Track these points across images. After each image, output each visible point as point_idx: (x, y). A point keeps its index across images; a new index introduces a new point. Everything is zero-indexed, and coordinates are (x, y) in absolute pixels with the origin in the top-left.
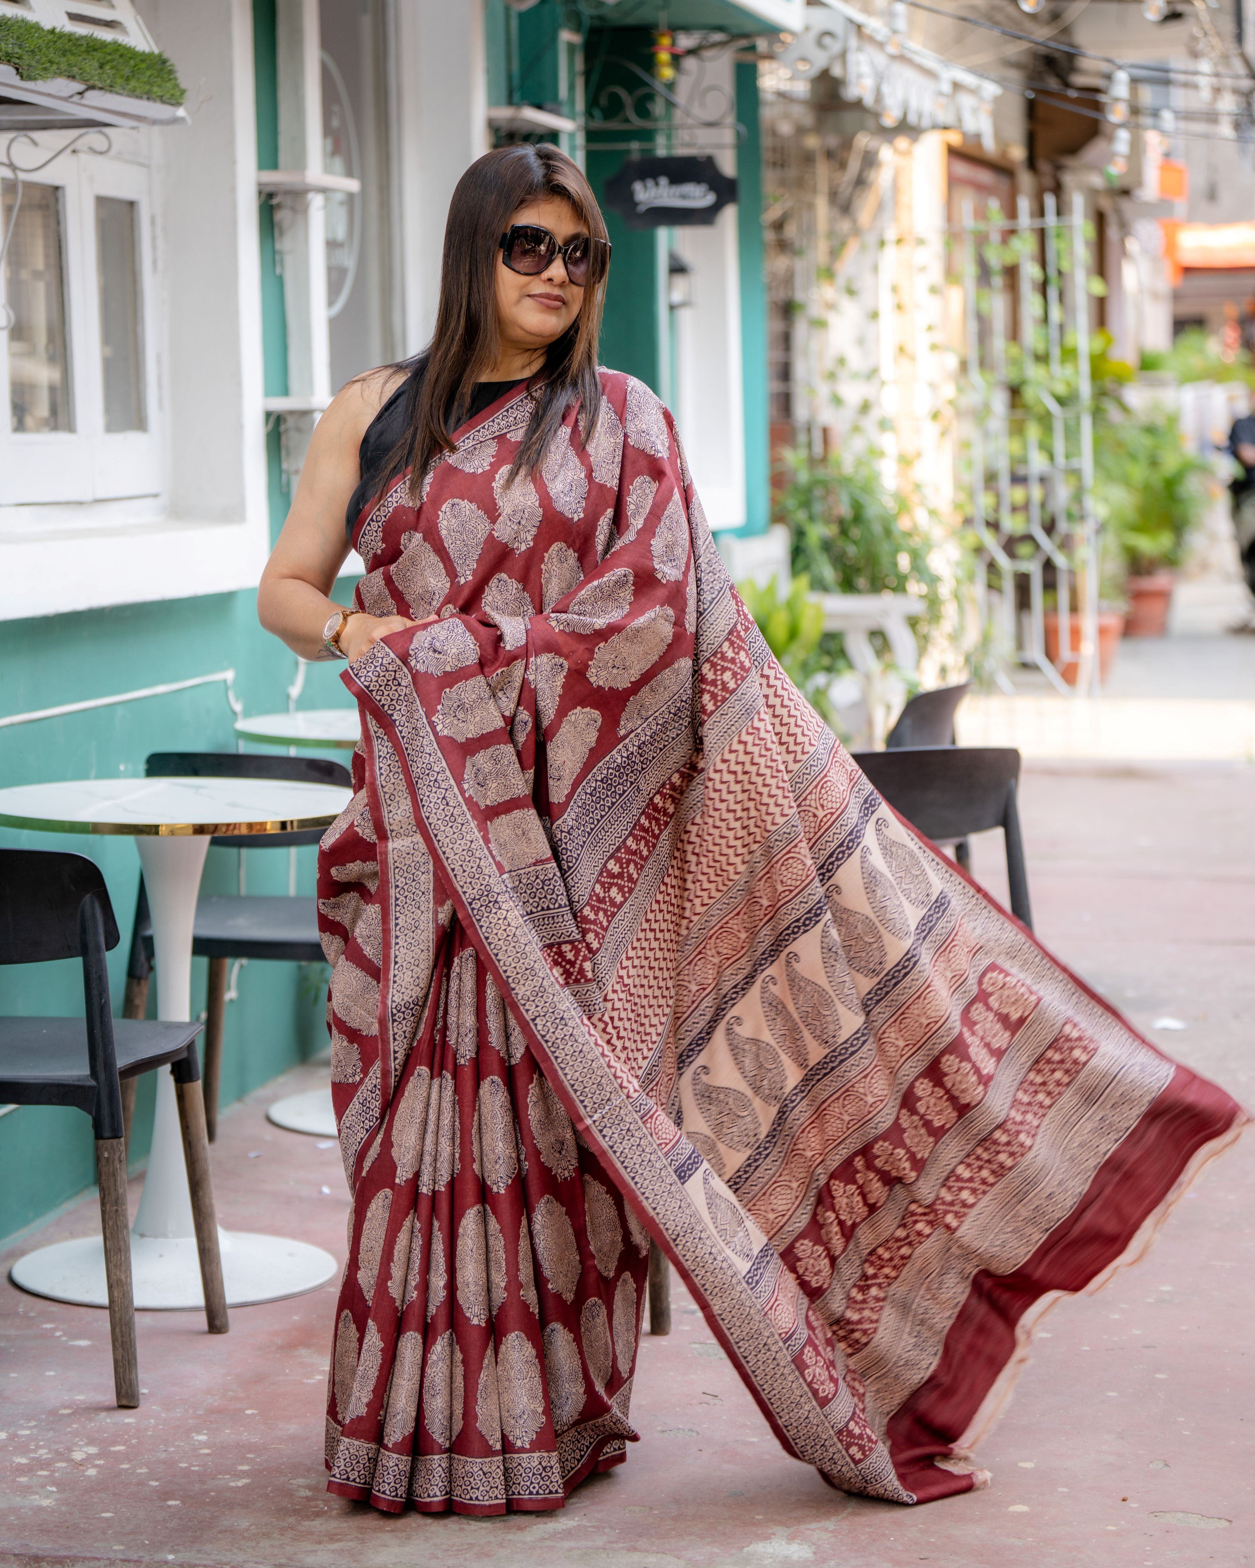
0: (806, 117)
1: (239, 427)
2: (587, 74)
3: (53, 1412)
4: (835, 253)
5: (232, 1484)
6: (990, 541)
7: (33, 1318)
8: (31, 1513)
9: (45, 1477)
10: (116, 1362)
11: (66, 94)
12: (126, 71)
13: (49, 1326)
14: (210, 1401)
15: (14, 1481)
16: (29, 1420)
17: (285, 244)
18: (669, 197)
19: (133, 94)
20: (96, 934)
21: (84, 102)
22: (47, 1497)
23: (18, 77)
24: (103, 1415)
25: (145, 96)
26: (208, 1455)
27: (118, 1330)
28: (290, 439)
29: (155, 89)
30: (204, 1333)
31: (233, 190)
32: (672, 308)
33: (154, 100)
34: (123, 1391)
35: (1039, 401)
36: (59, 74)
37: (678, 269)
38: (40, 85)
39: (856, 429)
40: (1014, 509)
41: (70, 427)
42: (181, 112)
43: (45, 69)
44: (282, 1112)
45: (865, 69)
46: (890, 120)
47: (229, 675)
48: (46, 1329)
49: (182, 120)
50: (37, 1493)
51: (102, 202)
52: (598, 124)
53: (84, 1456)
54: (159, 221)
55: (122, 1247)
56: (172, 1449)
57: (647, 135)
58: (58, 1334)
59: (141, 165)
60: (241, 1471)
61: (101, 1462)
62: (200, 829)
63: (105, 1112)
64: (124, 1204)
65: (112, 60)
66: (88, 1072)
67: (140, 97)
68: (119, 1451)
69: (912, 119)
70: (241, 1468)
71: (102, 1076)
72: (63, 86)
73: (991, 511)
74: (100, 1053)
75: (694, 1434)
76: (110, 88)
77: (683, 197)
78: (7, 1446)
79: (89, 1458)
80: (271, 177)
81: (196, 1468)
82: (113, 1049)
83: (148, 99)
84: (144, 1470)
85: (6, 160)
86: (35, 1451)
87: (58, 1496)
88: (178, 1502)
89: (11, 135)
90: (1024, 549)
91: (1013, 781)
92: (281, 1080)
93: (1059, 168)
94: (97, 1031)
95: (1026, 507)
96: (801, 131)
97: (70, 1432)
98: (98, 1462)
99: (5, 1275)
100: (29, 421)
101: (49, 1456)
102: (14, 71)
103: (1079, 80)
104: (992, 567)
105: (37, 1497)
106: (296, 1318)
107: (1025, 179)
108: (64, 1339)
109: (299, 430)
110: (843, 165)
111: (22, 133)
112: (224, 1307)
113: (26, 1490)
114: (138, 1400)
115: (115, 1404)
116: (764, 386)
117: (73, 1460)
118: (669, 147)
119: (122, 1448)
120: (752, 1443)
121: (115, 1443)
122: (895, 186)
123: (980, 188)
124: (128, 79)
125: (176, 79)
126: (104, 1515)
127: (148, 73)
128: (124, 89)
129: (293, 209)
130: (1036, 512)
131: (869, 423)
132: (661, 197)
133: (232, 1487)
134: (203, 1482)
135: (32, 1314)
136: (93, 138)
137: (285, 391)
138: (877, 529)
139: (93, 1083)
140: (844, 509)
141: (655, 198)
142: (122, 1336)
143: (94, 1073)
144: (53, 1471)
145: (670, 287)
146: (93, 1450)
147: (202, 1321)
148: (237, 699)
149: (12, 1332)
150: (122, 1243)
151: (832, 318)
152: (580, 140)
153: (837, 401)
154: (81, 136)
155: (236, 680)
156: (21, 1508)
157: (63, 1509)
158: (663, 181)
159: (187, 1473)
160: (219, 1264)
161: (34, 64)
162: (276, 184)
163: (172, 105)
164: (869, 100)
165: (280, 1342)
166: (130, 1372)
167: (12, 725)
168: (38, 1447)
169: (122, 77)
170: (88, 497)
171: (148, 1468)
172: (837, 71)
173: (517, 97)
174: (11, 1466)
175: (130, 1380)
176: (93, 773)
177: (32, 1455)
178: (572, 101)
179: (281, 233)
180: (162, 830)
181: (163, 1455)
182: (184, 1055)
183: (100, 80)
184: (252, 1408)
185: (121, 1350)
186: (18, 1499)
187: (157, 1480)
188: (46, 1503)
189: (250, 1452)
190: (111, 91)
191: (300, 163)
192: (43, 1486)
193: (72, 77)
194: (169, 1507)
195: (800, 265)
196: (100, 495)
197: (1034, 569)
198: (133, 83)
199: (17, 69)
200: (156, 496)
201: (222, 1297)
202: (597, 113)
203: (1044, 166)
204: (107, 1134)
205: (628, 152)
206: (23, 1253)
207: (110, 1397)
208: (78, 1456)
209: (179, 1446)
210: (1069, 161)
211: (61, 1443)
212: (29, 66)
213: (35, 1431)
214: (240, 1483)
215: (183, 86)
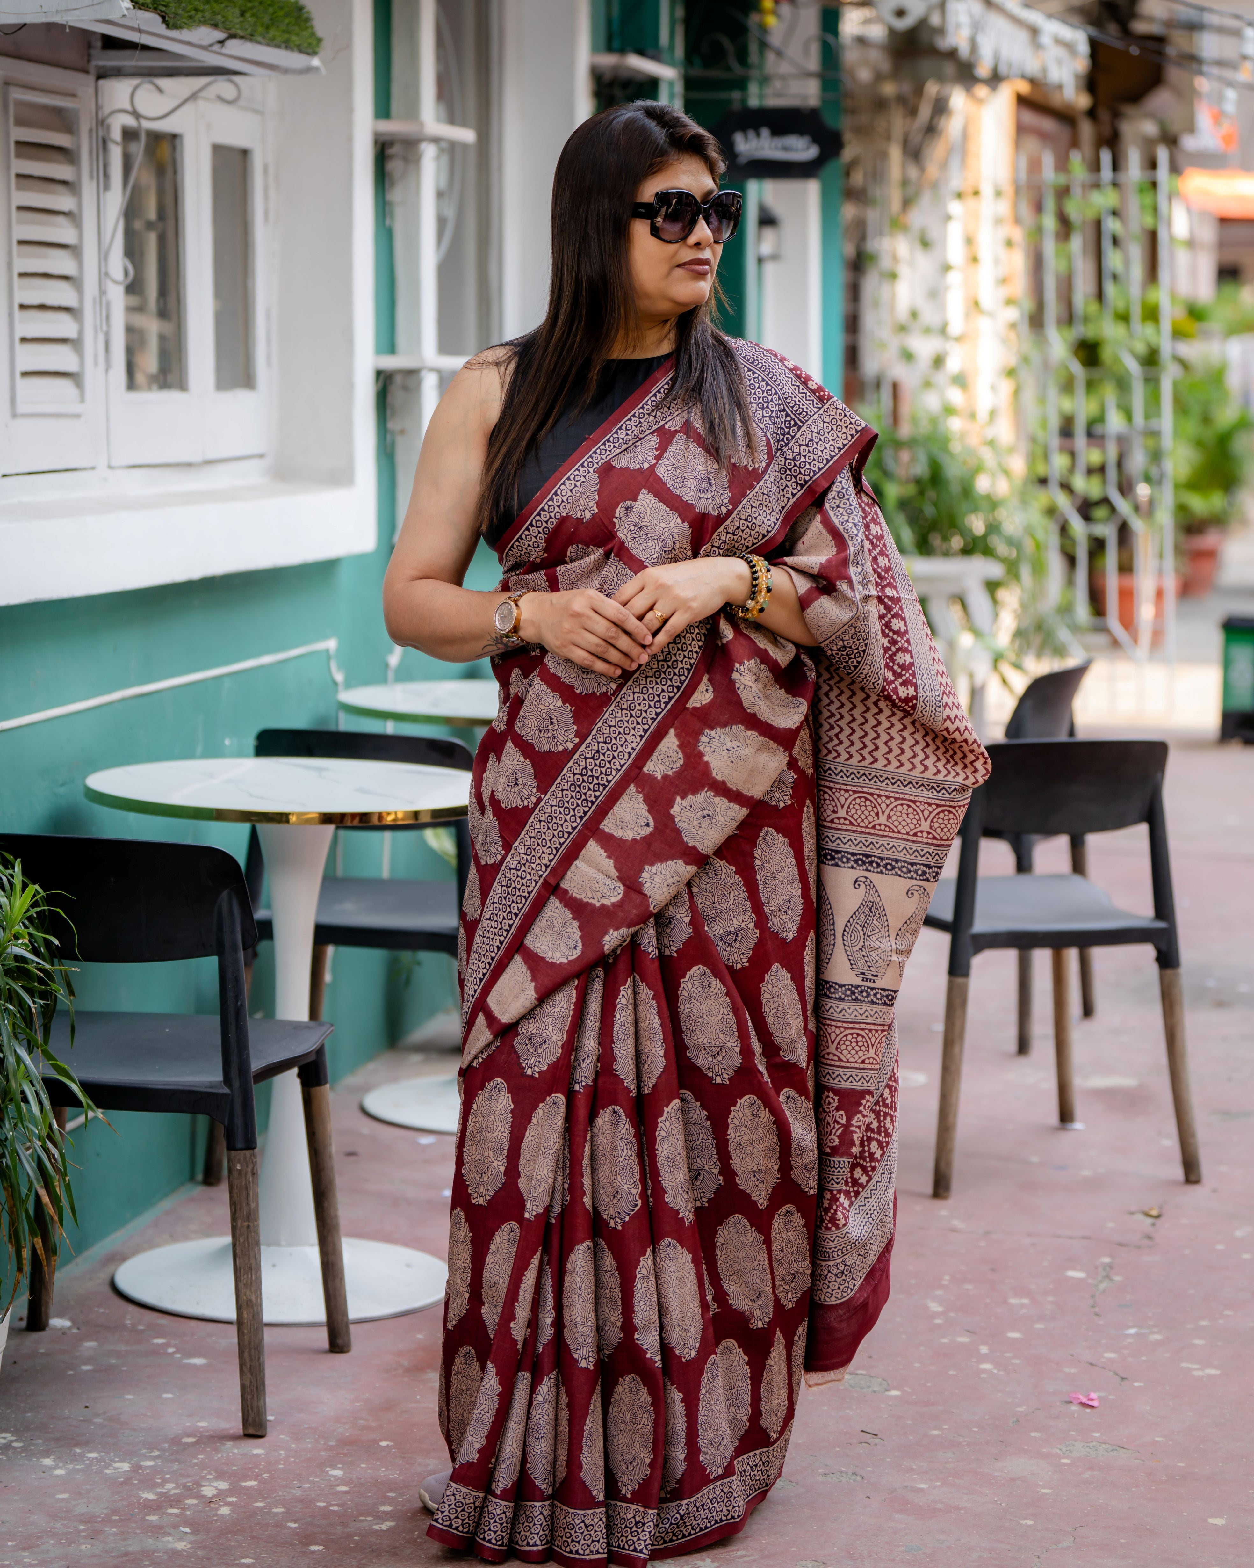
0: (885, 64)
1: (349, 386)
2: (688, 22)
3: (176, 1441)
4: (907, 203)
5: (376, 1527)
6: (1063, 501)
7: (142, 1331)
8: (165, 1557)
9: (176, 1515)
10: (243, 1388)
11: (205, 43)
12: (266, 19)
13: (160, 1341)
14: (340, 1430)
15: (143, 1520)
16: (151, 1448)
17: (396, 195)
18: (770, 148)
19: (272, 43)
20: (233, 932)
21: (224, 51)
22: (181, 1539)
23: (164, 26)
24: (229, 1444)
25: (283, 45)
26: (346, 1492)
27: (246, 1354)
28: (396, 396)
29: (294, 38)
30: (325, 1352)
31: (350, 139)
32: (760, 260)
33: (292, 50)
34: (250, 1419)
35: (1117, 360)
36: (204, 22)
37: (767, 220)
38: (185, 34)
39: (927, 384)
40: (1090, 471)
41: (182, 386)
42: (315, 62)
43: (191, 17)
44: (376, 1102)
45: (964, 19)
46: (983, 70)
47: (331, 644)
48: (157, 1344)
49: (316, 69)
50: (169, 1534)
51: (218, 150)
52: (697, 72)
53: (215, 1492)
54: (272, 171)
55: (253, 1265)
56: (307, 1486)
57: (741, 84)
58: (171, 1350)
59: (256, 111)
60: (384, 1512)
61: (233, 1499)
62: (327, 818)
63: (239, 1121)
64: (256, 1219)
65: (252, 8)
66: (220, 1078)
67: (278, 46)
68: (251, 1487)
69: (1003, 70)
70: (382, 1508)
71: (236, 1084)
72: (206, 34)
73: (1065, 472)
74: (234, 1059)
75: (859, 1478)
76: (250, 37)
77: (786, 149)
78: (131, 1478)
79: (221, 1494)
80: (388, 127)
81: (336, 1508)
82: (248, 1055)
83: (287, 48)
84: (279, 1510)
85: (128, 107)
86: (162, 1485)
87: (192, 1538)
88: (321, 1548)
89: (135, 81)
90: (1100, 513)
91: (1159, 775)
92: (371, 1066)
93: (1116, 115)
94: (232, 1035)
95: (1101, 470)
96: (879, 77)
97: (196, 1464)
98: (230, 1499)
99: (107, 1281)
100: (140, 378)
101: (178, 1491)
102: (160, 19)
103: (1140, 27)
104: (1064, 529)
105: (170, 1539)
106: (420, 1336)
107: (1086, 129)
108: (178, 1356)
109: (406, 388)
110: (913, 112)
111: (147, 79)
112: (347, 1323)
113: (158, 1530)
114: (266, 1428)
115: (241, 1432)
116: (838, 340)
117: (204, 1496)
118: (761, 96)
119: (254, 1483)
120: (922, 1490)
121: (245, 1478)
122: (965, 135)
123: (1043, 136)
124: (268, 28)
125: (312, 27)
126: (244, 1561)
127: (287, 21)
128: (264, 38)
129: (406, 160)
130: (1112, 473)
131: (941, 378)
132: (763, 149)
133: (377, 1531)
134: (345, 1525)
135: (141, 1327)
136: (222, 86)
137: (392, 349)
138: (955, 488)
139: (226, 1090)
140: (921, 469)
141: (757, 149)
142: (251, 1360)
143: (227, 1080)
144: (184, 1509)
145: (759, 238)
146: (223, 1485)
147: (322, 1338)
148: (339, 668)
149: (122, 1347)
150: (253, 1261)
151: (904, 270)
152: (679, 88)
153: (908, 356)
154: (209, 84)
155: (338, 650)
156: (155, 1551)
157: (200, 1553)
158: (765, 132)
159: (326, 1513)
160: (342, 1279)
161: (180, 12)
162: (392, 134)
163: (308, 54)
164: (964, 50)
165: (406, 1364)
166: (258, 1399)
167: (123, 700)
168: (165, 1481)
169: (262, 26)
170: (197, 458)
171: (284, 1507)
172: (935, 20)
173: (616, 44)
174: (139, 1503)
175: (258, 1407)
176: (199, 750)
177: (159, 1490)
178: (672, 47)
179: (392, 184)
180: (293, 819)
181: (298, 1493)
182: (313, 1058)
183: (242, 28)
184: (386, 1440)
185: (249, 1375)
186: (150, 1541)
187: (295, 1521)
188: (180, 1545)
189: (391, 1490)
190: (251, 40)
191: (413, 111)
192: (175, 1527)
193: (215, 26)
194: (313, 1552)
195: (872, 215)
196: (210, 456)
197: (1107, 531)
198: (273, 32)
199: (163, 18)
200: (261, 456)
201: (345, 1313)
202: (697, 61)
203: (1104, 115)
204: (240, 1145)
205: (729, 102)
206: (124, 1258)
207: (235, 1424)
208: (208, 1491)
209: (314, 1482)
210: (1129, 110)
211: (188, 1476)
212: (176, 14)
213: (159, 1462)
214: (384, 1527)
215: (320, 33)
